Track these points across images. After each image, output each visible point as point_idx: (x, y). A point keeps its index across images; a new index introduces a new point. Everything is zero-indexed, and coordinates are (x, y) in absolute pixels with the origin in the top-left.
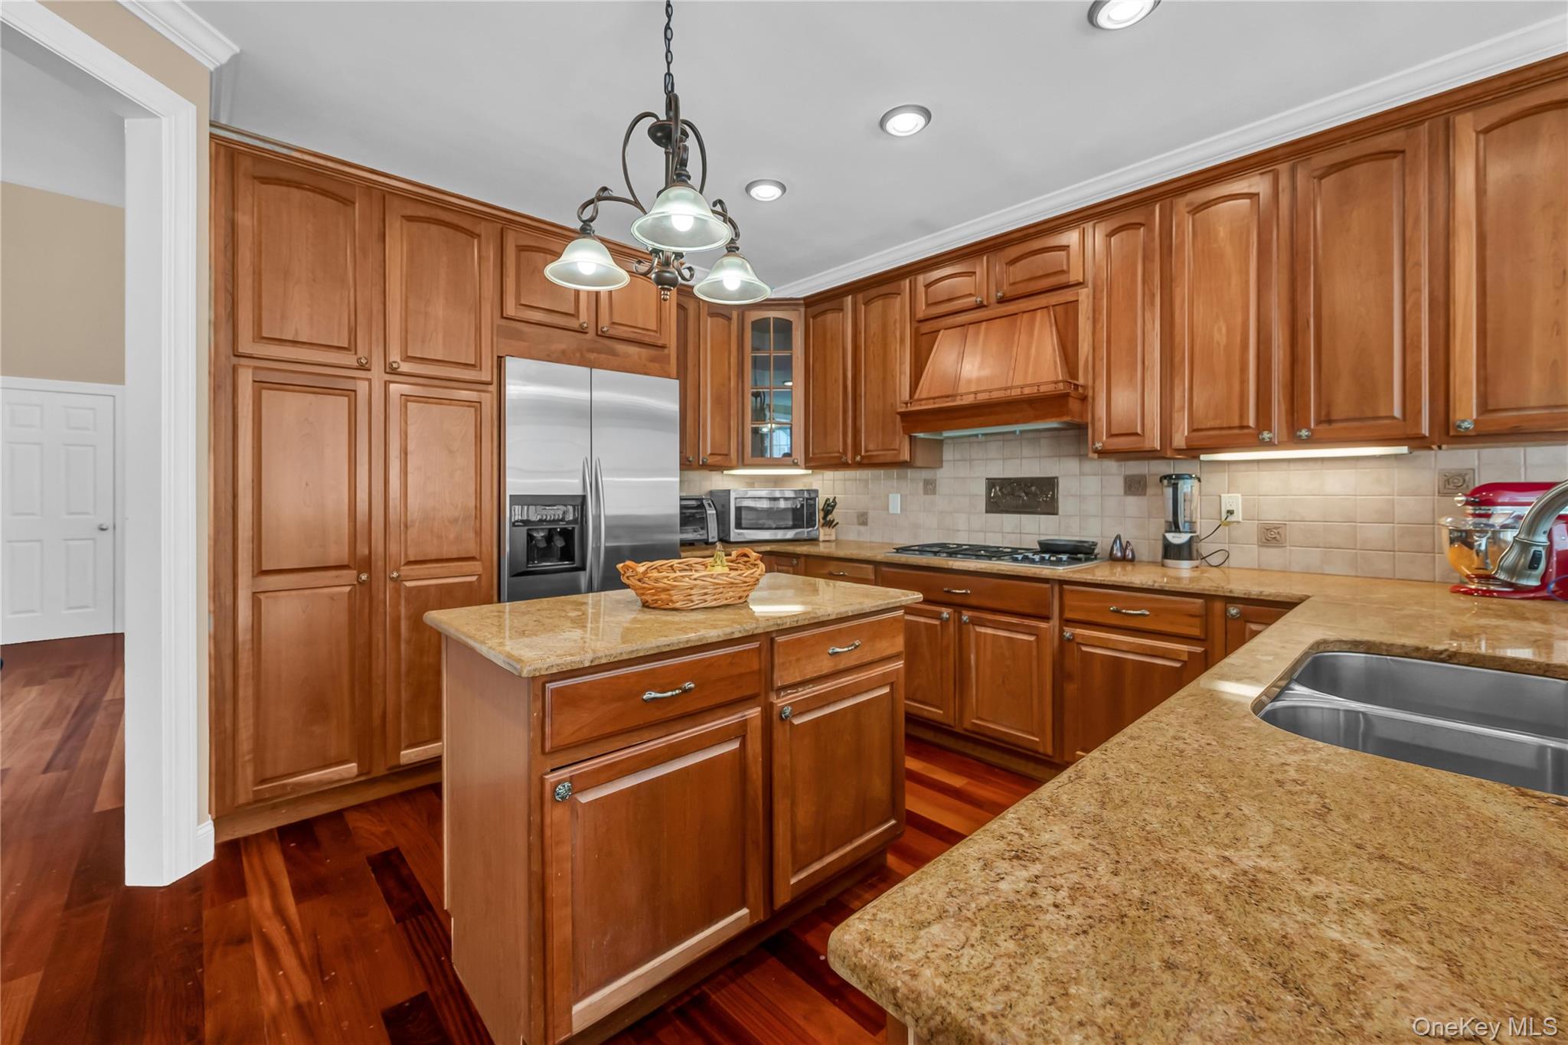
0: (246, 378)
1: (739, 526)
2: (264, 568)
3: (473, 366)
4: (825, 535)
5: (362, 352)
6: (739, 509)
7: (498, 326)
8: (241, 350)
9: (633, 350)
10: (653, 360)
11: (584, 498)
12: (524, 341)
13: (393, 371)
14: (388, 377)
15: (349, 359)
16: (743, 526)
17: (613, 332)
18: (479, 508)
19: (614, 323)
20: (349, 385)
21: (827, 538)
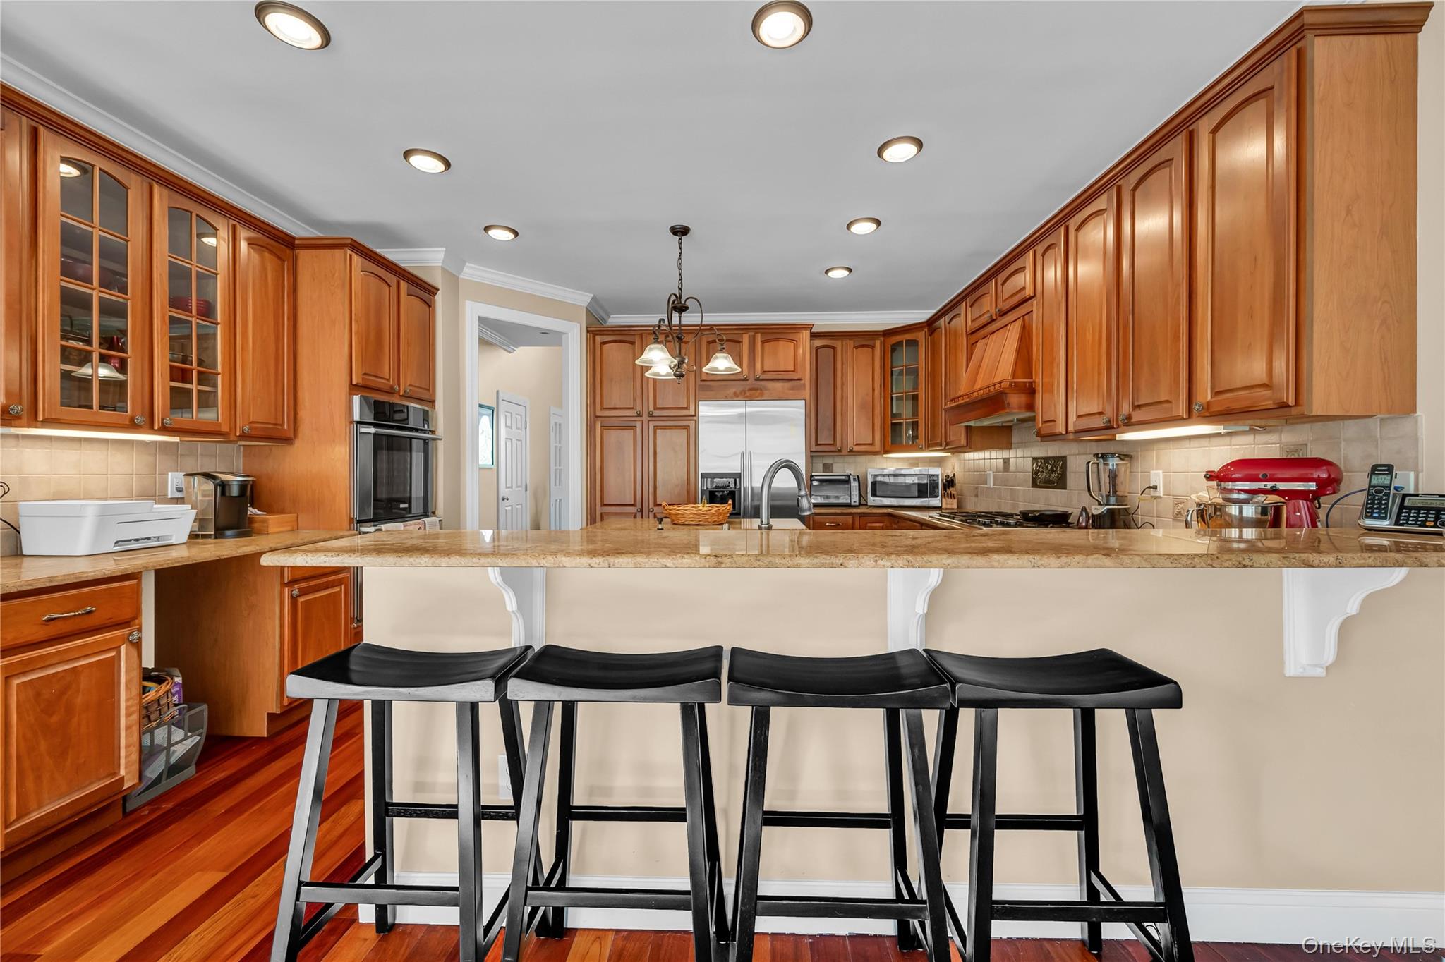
0: (598, 425)
1: (874, 495)
2: (605, 503)
3: (686, 408)
4: (947, 504)
5: (639, 408)
6: (874, 484)
7: (699, 386)
8: (597, 414)
9: (779, 385)
10: (793, 388)
11: (740, 473)
12: (712, 391)
13: (651, 416)
14: (650, 419)
15: (634, 413)
16: (878, 494)
17: (764, 377)
18: (688, 480)
19: (765, 372)
20: (632, 424)
21: (949, 507)
